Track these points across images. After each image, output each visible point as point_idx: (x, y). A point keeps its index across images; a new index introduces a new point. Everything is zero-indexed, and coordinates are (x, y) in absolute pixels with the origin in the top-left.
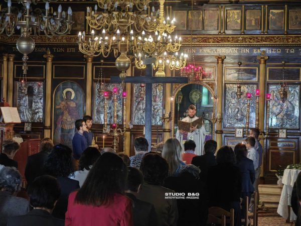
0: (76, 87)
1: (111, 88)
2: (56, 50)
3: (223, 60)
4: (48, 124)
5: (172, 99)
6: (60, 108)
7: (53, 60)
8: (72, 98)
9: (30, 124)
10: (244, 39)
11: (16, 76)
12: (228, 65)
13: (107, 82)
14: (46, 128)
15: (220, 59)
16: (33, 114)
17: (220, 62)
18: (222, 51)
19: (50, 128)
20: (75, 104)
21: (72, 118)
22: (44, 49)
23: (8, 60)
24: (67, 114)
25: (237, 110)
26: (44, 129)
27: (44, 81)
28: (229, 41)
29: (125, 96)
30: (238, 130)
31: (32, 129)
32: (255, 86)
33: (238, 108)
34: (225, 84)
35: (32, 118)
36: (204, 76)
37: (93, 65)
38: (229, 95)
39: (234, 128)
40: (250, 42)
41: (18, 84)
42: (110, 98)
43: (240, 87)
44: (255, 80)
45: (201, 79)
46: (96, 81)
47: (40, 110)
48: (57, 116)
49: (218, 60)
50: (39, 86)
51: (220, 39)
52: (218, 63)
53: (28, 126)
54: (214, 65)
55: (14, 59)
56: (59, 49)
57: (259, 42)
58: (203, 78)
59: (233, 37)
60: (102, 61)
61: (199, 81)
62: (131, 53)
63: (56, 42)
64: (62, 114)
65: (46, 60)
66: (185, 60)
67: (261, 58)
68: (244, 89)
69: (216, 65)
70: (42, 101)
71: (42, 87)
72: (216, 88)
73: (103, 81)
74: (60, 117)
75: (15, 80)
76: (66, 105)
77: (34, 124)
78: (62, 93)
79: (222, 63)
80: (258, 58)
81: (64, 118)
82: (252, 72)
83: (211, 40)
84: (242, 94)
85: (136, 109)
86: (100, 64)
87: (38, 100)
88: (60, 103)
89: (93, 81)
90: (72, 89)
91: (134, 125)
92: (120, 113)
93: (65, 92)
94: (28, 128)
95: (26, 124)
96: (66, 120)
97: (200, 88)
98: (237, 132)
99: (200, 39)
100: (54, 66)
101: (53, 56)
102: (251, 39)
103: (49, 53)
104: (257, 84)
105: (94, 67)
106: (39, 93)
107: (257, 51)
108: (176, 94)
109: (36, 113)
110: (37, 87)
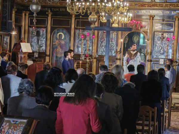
0: (65, 32)
1: (86, 33)
2: (54, 10)
3: (153, 18)
4: (48, 53)
5: (122, 40)
6: (55, 44)
7: (52, 15)
8: (62, 39)
9: (38, 53)
10: (166, 6)
11: (30, 25)
12: (156, 21)
13: (84, 29)
14: (47, 55)
15: (151, 17)
16: (39, 47)
17: (151, 19)
18: (153, 12)
19: (49, 56)
20: (64, 42)
21: (62, 50)
22: (47, 9)
23: (25, 15)
24: (60, 48)
25: (161, 48)
26: (45, 56)
27: (46, 28)
28: (157, 6)
29: (94, 38)
30: (161, 60)
31: (39, 56)
32: (172, 34)
33: (161, 47)
34: (154, 32)
35: (39, 50)
36: (141, 27)
37: (75, 19)
38: (156, 39)
39: (159, 59)
40: (170, 7)
41: (31, 29)
42: (85, 39)
43: (163, 34)
44: (172, 30)
45: (139, 29)
46: (77, 29)
47: (43, 45)
48: (53, 49)
49: (150, 18)
50: (44, 31)
51: (152, 5)
52: (150, 19)
53: (36, 54)
54: (148, 20)
55: (29, 14)
56: (55, 9)
57: (175, 7)
58: (141, 28)
59: (160, 4)
60: (81, 17)
61: (139, 30)
62: (98, 13)
63: (53, 5)
64: (57, 48)
65: (48, 15)
66: (130, 17)
67: (176, 17)
68: (166, 35)
69: (149, 20)
70: (45, 40)
71: (45, 31)
72: (148, 34)
73: (81, 29)
74: (55, 49)
75: (29, 27)
76: (59, 42)
77: (40, 53)
78: (57, 35)
79: (153, 19)
80: (175, 17)
81: (58, 50)
82: (171, 25)
83: (146, 6)
84: (164, 38)
85: (100, 46)
86: (80, 19)
87: (42, 39)
88: (55, 41)
89: (75, 29)
90: (63, 33)
91: (99, 55)
92: (91, 48)
93: (58, 35)
94: (36, 55)
95: (35, 53)
96: (59, 51)
97: (138, 34)
98: (160, 61)
99: (140, 5)
100: (52, 19)
101: (51, 13)
102: (170, 5)
103: (50, 11)
104: (173, 32)
105: (76, 20)
106: (43, 35)
107: (174, 13)
108: (124, 37)
109: (41, 47)
110: (42, 31)
